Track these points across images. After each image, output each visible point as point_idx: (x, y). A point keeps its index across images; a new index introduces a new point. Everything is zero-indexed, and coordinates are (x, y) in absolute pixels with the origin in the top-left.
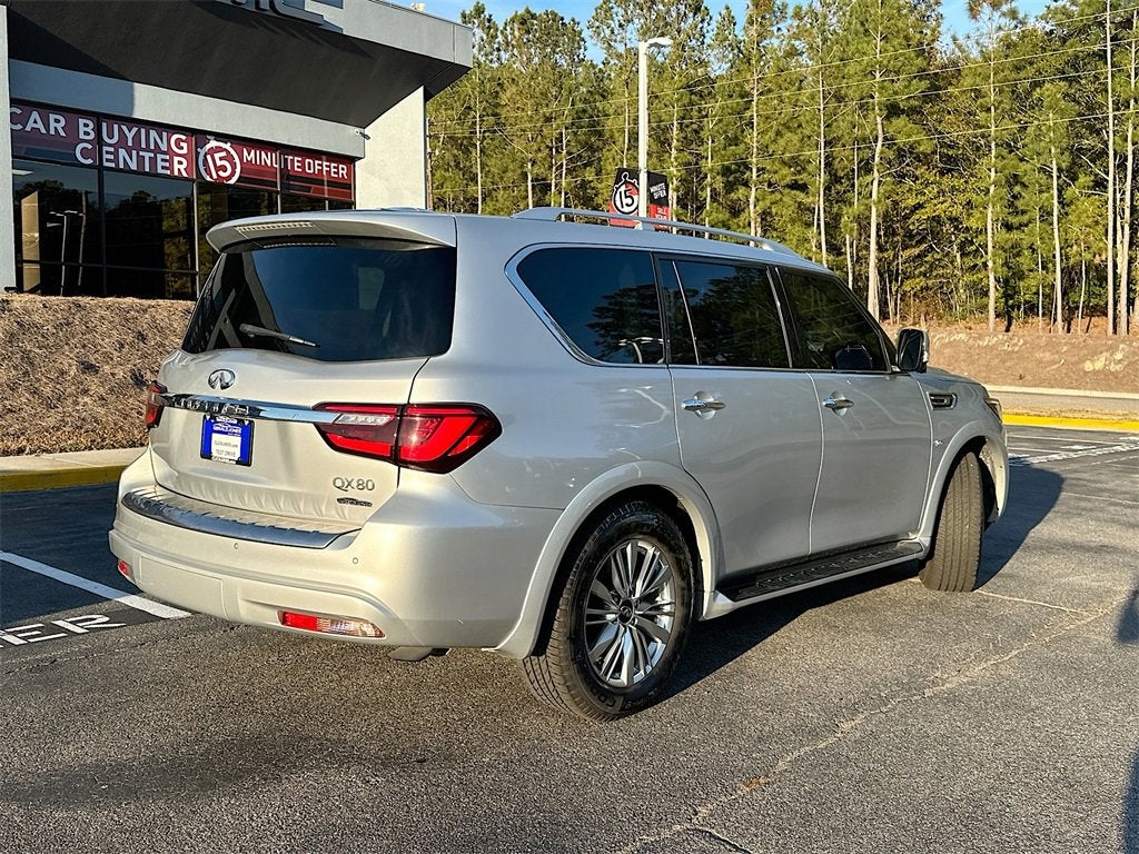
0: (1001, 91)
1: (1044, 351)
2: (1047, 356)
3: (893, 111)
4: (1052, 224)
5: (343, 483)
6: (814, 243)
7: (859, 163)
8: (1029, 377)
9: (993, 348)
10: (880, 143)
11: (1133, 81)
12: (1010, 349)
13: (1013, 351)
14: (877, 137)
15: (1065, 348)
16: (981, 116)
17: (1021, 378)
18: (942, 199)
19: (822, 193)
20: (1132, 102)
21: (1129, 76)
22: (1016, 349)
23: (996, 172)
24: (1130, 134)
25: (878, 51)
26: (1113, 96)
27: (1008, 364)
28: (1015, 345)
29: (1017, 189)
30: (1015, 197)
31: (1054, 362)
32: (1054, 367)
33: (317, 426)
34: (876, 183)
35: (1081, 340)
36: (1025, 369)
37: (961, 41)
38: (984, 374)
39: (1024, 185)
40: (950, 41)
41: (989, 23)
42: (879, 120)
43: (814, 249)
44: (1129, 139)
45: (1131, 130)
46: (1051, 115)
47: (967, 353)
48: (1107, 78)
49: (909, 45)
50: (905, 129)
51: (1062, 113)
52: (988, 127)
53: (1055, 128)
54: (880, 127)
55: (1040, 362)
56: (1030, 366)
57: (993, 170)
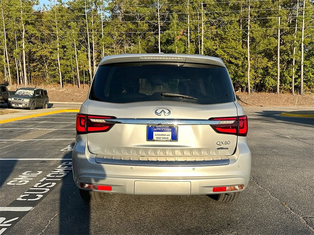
0: (59, 22)
1: (77, 93)
2: (78, 94)
3: (27, 23)
4: (76, 59)
5: (220, 143)
6: (4, 60)
7: (17, 37)
8: (74, 100)
9: (63, 92)
10: (24, 32)
11: (93, 25)
12: (68, 92)
13: (69, 93)
14: (23, 30)
15: (82, 92)
16: (54, 28)
17: (73, 100)
18: (43, 50)
19: (6, 45)
20: (93, 30)
21: (92, 23)
22: (70, 92)
23: (59, 44)
24: (93, 38)
25: (21, 4)
26: (88, 28)
27: (68, 96)
28: (69, 91)
29: (65, 49)
30: (64, 51)
31: (80, 96)
32: (81, 97)
33: (211, 125)
34: (24, 44)
35: (86, 90)
36: (73, 98)
37: (47, 6)
38: (62, 99)
39: (67, 49)
40: (43, 6)
41: (54, 2)
42: (23, 25)
43: (5, 62)
44: (93, 39)
45: (93, 37)
46: (73, 30)
47: (56, 93)
48: (86, 23)
49: (30, 5)
50: (32, 29)
51: (76, 30)
52: (56, 32)
53: (75, 34)
54: (23, 27)
55: (76, 96)
56: (74, 97)
57: (58, 43)
